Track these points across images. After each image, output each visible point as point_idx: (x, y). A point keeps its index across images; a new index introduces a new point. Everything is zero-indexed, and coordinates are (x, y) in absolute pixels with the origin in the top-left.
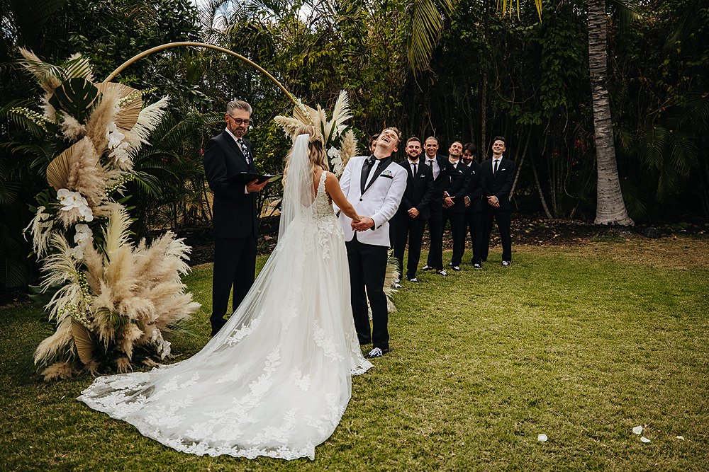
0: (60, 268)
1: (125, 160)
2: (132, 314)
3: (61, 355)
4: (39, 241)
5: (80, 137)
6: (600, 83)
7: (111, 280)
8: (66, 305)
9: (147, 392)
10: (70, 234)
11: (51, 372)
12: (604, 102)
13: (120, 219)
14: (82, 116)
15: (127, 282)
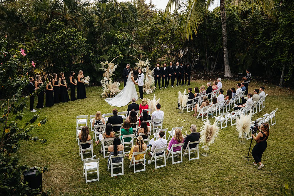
0: (104, 85)
1: (111, 73)
2: (111, 91)
3: (104, 95)
4: (102, 83)
5: (107, 71)
6: (225, 45)
7: (109, 87)
8: (104, 89)
9: (111, 100)
10: (105, 82)
11: (103, 97)
12: (225, 49)
13: (111, 80)
14: (107, 68)
15: (111, 88)
